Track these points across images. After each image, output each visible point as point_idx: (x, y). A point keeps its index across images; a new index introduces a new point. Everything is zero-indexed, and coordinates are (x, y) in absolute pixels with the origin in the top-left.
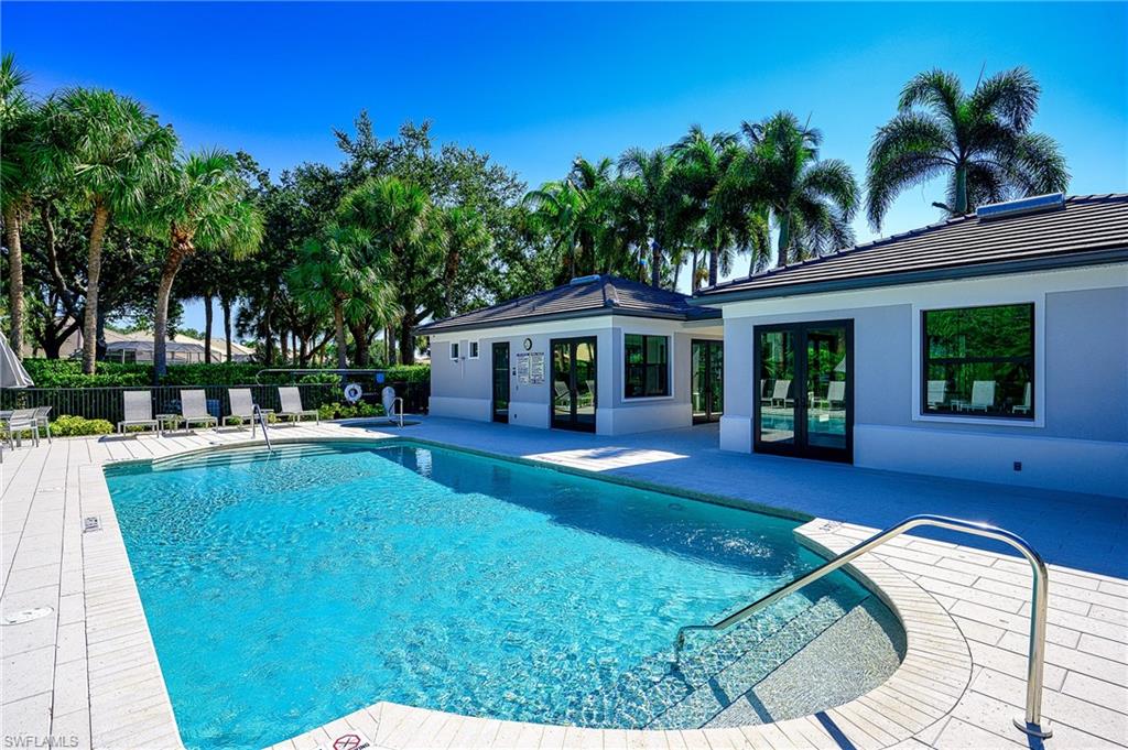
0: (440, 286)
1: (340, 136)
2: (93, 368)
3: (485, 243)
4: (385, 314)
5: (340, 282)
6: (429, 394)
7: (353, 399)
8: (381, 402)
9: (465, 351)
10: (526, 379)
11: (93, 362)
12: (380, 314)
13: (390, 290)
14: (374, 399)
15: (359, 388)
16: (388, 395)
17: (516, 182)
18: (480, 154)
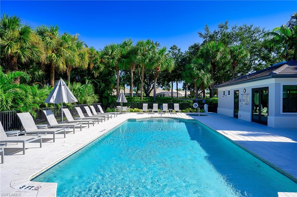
0: (229, 72)
1: (199, 34)
2: (142, 98)
3: (246, 55)
4: (207, 83)
5: (193, 75)
6: (218, 107)
7: (196, 107)
8: (204, 108)
9: (227, 93)
10: (244, 103)
11: (142, 97)
12: (206, 82)
13: (209, 75)
14: (202, 108)
15: (197, 104)
16: (206, 106)
17: (264, 31)
18: (249, 25)
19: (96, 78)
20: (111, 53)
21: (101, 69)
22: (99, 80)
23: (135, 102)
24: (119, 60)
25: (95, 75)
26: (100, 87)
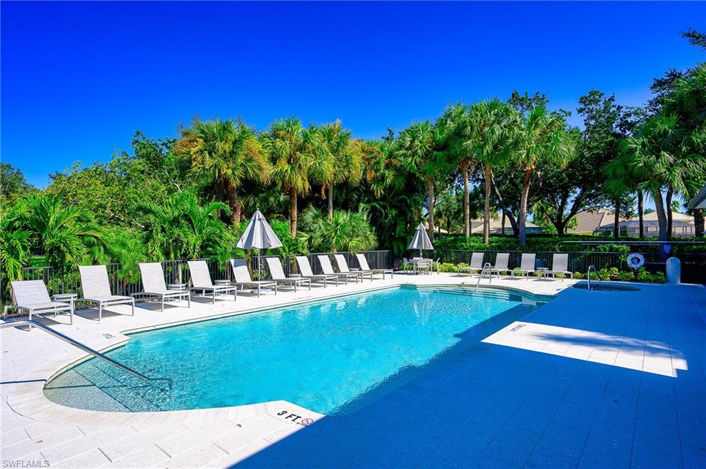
7: (634, 266)
8: (663, 271)
14: (656, 267)
15: (642, 257)
19: (378, 200)
20: (409, 143)
21: (389, 181)
22: (384, 203)
23: (465, 249)
24: (427, 156)
25: (377, 193)
26: (387, 217)
